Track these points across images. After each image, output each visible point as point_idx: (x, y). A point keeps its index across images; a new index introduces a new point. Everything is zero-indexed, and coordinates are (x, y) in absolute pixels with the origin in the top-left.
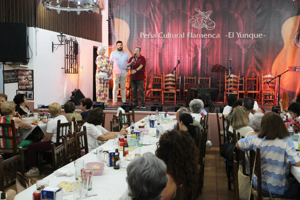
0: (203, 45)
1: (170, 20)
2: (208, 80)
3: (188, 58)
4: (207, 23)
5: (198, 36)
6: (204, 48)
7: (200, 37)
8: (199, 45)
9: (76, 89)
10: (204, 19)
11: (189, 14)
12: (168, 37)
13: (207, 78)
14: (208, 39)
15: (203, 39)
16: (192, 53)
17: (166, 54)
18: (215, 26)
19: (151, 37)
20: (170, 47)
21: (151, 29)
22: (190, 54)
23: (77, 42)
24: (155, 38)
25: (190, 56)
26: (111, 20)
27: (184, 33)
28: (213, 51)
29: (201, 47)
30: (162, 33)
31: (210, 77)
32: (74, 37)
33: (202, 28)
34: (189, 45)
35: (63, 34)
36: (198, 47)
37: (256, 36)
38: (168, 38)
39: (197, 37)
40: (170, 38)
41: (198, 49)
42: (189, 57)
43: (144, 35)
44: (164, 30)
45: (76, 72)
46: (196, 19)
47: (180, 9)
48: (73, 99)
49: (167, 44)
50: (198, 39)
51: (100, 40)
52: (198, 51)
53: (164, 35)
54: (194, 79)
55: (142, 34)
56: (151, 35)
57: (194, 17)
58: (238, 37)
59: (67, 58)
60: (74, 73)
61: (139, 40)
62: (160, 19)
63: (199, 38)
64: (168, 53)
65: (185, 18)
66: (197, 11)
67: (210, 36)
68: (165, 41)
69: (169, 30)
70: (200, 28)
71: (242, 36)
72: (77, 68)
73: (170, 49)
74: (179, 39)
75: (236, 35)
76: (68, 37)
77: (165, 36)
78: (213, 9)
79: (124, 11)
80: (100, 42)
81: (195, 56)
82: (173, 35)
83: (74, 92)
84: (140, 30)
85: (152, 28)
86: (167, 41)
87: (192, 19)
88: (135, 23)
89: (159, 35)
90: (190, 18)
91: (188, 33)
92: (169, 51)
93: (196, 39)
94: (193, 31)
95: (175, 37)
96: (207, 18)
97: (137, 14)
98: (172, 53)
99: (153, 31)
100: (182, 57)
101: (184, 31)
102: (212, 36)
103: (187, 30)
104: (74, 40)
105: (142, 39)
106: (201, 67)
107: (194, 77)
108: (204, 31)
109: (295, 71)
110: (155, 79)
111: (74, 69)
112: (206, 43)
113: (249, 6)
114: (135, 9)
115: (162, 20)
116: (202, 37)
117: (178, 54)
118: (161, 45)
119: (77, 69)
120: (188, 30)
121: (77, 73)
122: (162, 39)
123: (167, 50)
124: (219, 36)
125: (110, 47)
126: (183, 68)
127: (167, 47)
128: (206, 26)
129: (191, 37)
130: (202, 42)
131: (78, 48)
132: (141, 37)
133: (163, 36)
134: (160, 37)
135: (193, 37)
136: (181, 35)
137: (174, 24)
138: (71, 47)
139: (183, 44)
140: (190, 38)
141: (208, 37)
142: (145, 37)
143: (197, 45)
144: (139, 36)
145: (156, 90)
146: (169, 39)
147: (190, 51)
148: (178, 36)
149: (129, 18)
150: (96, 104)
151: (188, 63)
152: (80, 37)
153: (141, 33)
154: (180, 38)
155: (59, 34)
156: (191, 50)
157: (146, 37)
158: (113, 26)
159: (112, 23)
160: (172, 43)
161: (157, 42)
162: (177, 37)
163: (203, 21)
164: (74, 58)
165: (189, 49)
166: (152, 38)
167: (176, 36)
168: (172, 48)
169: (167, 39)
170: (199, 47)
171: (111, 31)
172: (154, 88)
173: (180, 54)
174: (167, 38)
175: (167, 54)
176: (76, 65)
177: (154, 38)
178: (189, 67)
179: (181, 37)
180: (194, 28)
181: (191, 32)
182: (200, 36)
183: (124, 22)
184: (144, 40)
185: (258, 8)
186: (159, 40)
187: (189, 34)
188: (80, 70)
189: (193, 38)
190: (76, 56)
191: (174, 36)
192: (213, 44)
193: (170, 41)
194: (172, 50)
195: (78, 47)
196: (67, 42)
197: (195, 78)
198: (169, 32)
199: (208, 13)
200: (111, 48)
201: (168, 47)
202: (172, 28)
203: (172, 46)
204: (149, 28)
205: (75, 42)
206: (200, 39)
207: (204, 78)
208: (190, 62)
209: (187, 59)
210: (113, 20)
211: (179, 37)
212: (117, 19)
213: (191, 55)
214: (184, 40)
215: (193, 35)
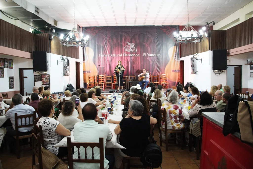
0: (131, 60)
1: (114, 47)
2: (134, 77)
4: (133, 49)
5: (129, 55)
6: (132, 61)
9: (69, 84)
10: (131, 47)
11: (124, 44)
13: (134, 76)
14: (133, 57)
15: (131, 57)
16: (126, 64)
18: (136, 50)
23: (69, 60)
24: (107, 57)
26: (84, 48)
27: (121, 54)
28: (136, 63)
29: (130, 61)
30: (110, 54)
31: (135, 76)
32: (67, 57)
33: (130, 52)
35: (63, 56)
36: (129, 61)
37: (157, 55)
43: (101, 55)
44: (111, 53)
46: (127, 47)
47: (119, 42)
49: (113, 60)
51: (79, 58)
52: (129, 63)
55: (100, 55)
56: (105, 55)
57: (126, 46)
58: (148, 56)
59: (64, 68)
60: (67, 75)
61: (99, 58)
62: (109, 47)
63: (129, 57)
65: (122, 46)
66: (128, 43)
67: (134, 55)
70: (129, 51)
71: (150, 55)
74: (119, 57)
75: (147, 55)
76: (65, 57)
77: (112, 56)
78: (136, 42)
79: (91, 43)
81: (128, 65)
84: (99, 53)
85: (105, 52)
87: (125, 47)
88: (97, 49)
90: (124, 46)
91: (124, 54)
93: (128, 57)
96: (133, 46)
97: (97, 44)
99: (106, 53)
101: (122, 53)
102: (135, 55)
104: (67, 59)
105: (100, 57)
106: (131, 71)
108: (132, 53)
109: (175, 72)
110: (108, 77)
111: (67, 73)
112: (133, 59)
113: (153, 41)
114: (96, 42)
115: (110, 48)
118: (110, 60)
120: (124, 52)
121: (69, 76)
124: (139, 55)
128: (133, 51)
131: (69, 63)
132: (100, 56)
133: (111, 55)
137: (116, 50)
138: (66, 62)
139: (121, 59)
141: (134, 56)
143: (128, 59)
144: (99, 55)
145: (108, 83)
147: (125, 63)
148: (119, 55)
149: (93, 46)
152: (70, 57)
153: (100, 54)
155: (61, 56)
156: (125, 62)
158: (85, 51)
159: (84, 49)
161: (108, 59)
163: (131, 48)
166: (105, 57)
167: (118, 55)
169: (113, 57)
171: (84, 53)
172: (107, 82)
175: (113, 64)
176: (68, 71)
180: (126, 51)
181: (125, 53)
183: (91, 48)
184: (101, 58)
185: (157, 42)
186: (109, 58)
188: (70, 74)
189: (126, 57)
190: (68, 67)
191: (117, 55)
192: (136, 60)
193: (115, 58)
196: (64, 60)
198: (114, 53)
199: (133, 44)
200: (84, 62)
202: (115, 51)
204: (104, 52)
207: (133, 76)
210: (85, 47)
212: (87, 47)
214: (122, 57)
215: (126, 55)
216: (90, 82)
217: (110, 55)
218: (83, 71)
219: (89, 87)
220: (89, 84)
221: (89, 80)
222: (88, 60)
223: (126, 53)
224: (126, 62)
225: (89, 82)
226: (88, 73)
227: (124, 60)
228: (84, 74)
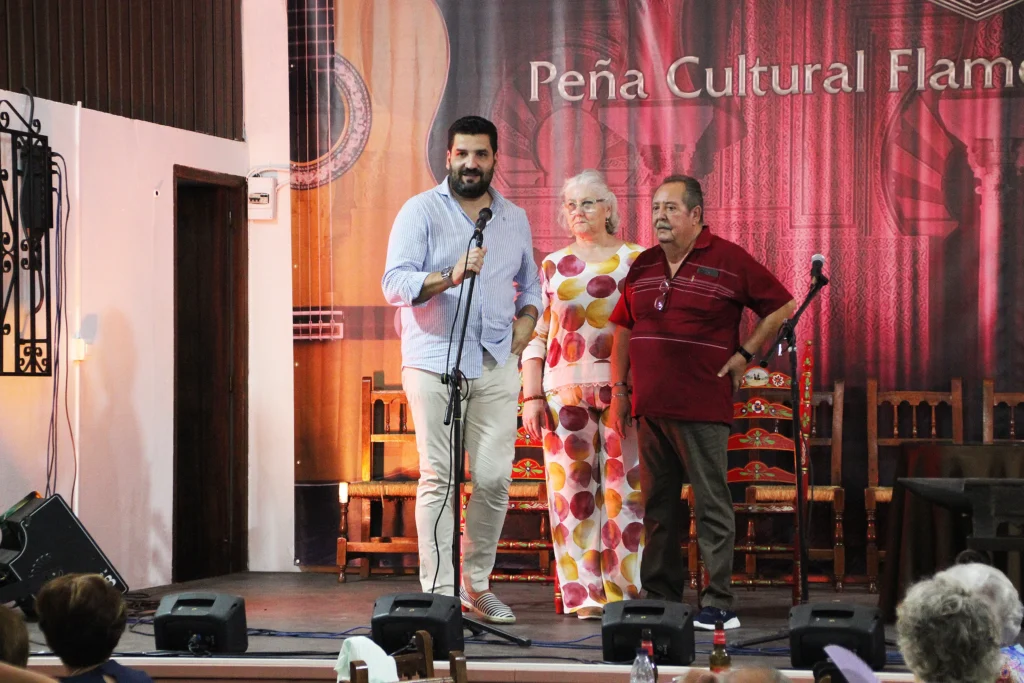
0: (1010, 145)
3: (900, 244)
5: (978, 71)
7: (988, 83)
8: (985, 141)
9: (33, 495)
12: (742, 91)
15: (1015, 95)
16: (925, 209)
17: (728, 216)
19: (612, 94)
20: (757, 162)
21: (607, 36)
22: (907, 214)
23: (44, 139)
24: (640, 102)
25: (908, 226)
27: (861, 55)
29: (994, 155)
30: (694, 59)
32: (19, 101)
33: (1010, 13)
34: (900, 143)
36: (971, 159)
38: (741, 97)
39: (968, 83)
40: (757, 97)
41: (978, 172)
42: (907, 238)
43: (557, 76)
45: (33, 363)
48: (11, 576)
49: (729, 143)
50: (974, 96)
51: (229, 124)
52: (977, 190)
53: (709, 73)
54: (944, 409)
55: (544, 73)
56: (611, 77)
60: (18, 372)
61: (524, 114)
63: (979, 92)
64: (743, 208)
68: (714, 121)
69: (744, 36)
70: (986, 7)
72: (41, 334)
73: (757, 177)
74: (828, 99)
77: (719, 84)
80: (224, 136)
81: (954, 225)
82: (775, 71)
83: (19, 519)
84: (524, 41)
85: (619, 26)
86: (734, 122)
89: (671, 78)
91: (894, 56)
92: (751, 196)
93: (956, 95)
94: (937, 38)
95: (795, 87)
98: (773, 207)
99: (623, 48)
100: (850, 235)
101: (866, 35)
103: (886, 29)
104: (16, 124)
105: (543, 112)
107: (948, 389)
111: (19, 341)
116: (1009, 81)
117: (817, 214)
118: (691, 148)
119: (48, 341)
120: (897, 29)
121: (47, 373)
122: (693, 109)
123: (730, 190)
125: (303, 170)
126: (862, 319)
127: (730, 166)
129: (921, 85)
130: (1006, 122)
131: (55, 184)
132: (534, 95)
133: (700, 82)
134: (676, 89)
135: (937, 86)
136: (838, 71)
139: (857, 136)
140: (910, 90)
142: (564, 94)
143: (966, 141)
144: (521, 85)
146: (750, 102)
147: (910, 187)
148: (818, 77)
150: (182, 611)
151: (899, 280)
152: (70, 101)
153: (534, 66)
154: (834, 96)
156: (915, 183)
157: (573, 91)
158: (322, 14)
160: (773, 137)
161: (655, 131)
162: (809, 88)
164: (24, 255)
165: (900, 177)
166: (619, 102)
167: (801, 77)
168: (774, 173)
169: (730, 105)
170: (984, 162)
171: (311, 48)
173: (835, 213)
174: (728, 98)
176: (34, 310)
177: (629, 103)
178: (907, 315)
179: (836, 84)
180: (940, 12)
182: (989, 70)
184: (559, 121)
186: (668, 111)
187: (903, 60)
188: (74, 349)
189: (936, 94)
190: (34, 246)
191: (785, 81)
193: (757, 120)
194: (773, 184)
195: (55, 178)
197: (955, 398)
198: (744, 52)
200: (307, 178)
201: (742, 163)
202: (767, 18)
203: (774, 152)
204: (592, 25)
205: (31, 134)
206: (986, 94)
208: (915, 277)
209: (892, 250)
211: (827, 84)
213: (916, 219)
214: (867, 104)
215: (933, 69)
216: (389, 468)
217: (691, 78)
218: (290, 314)
219: (375, 546)
220: (376, 505)
221: (378, 451)
222: (360, 152)
223: (927, 32)
224: (925, 175)
225: (377, 475)
226: (368, 345)
227: (895, 150)
228: (303, 348)
